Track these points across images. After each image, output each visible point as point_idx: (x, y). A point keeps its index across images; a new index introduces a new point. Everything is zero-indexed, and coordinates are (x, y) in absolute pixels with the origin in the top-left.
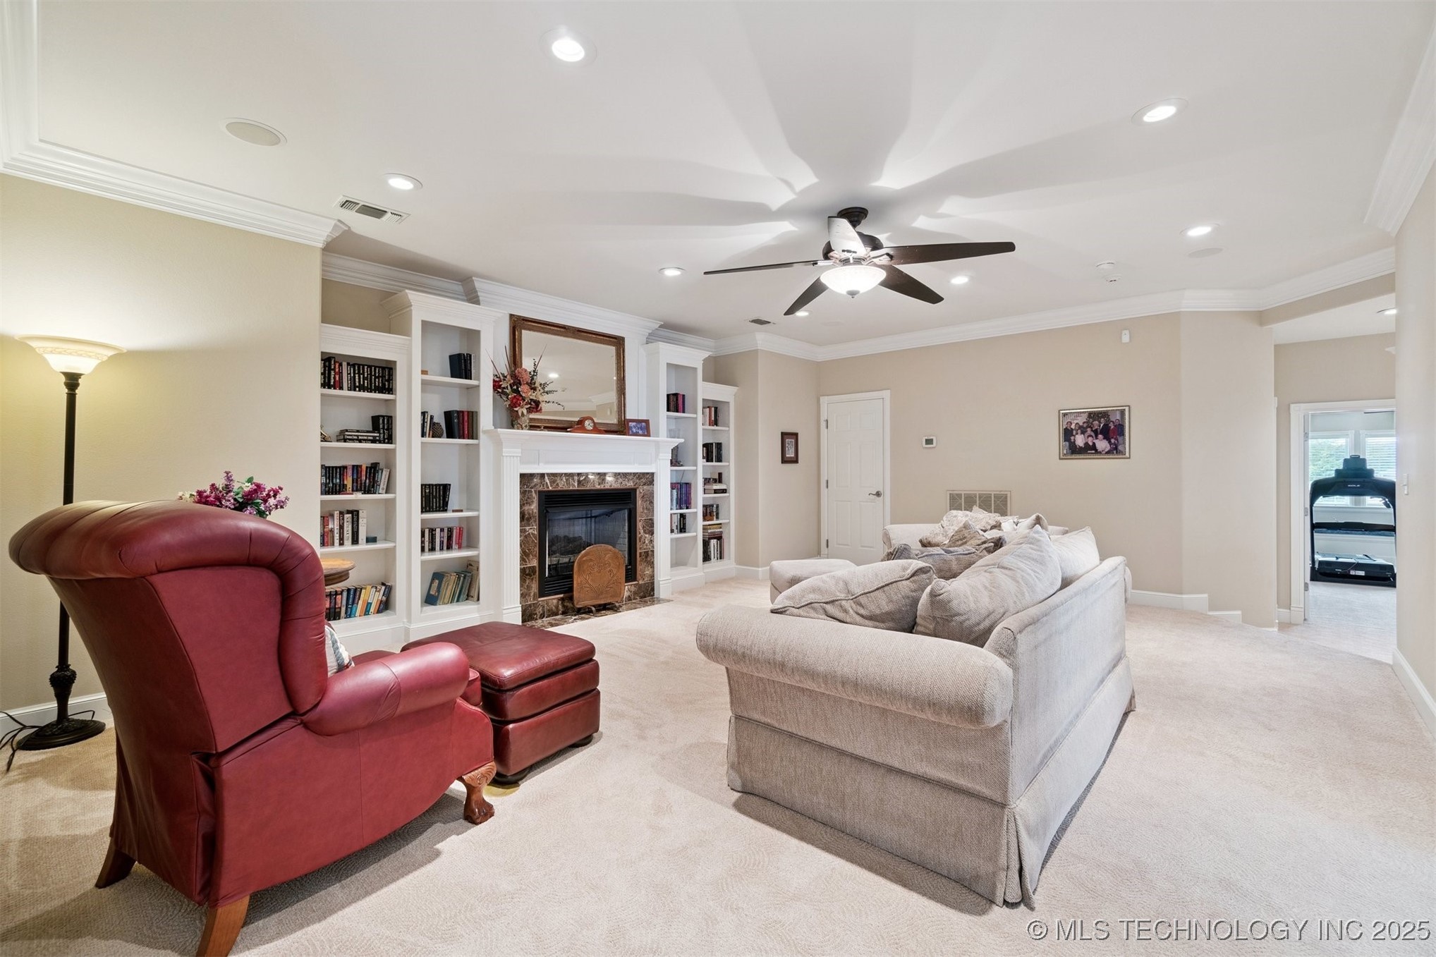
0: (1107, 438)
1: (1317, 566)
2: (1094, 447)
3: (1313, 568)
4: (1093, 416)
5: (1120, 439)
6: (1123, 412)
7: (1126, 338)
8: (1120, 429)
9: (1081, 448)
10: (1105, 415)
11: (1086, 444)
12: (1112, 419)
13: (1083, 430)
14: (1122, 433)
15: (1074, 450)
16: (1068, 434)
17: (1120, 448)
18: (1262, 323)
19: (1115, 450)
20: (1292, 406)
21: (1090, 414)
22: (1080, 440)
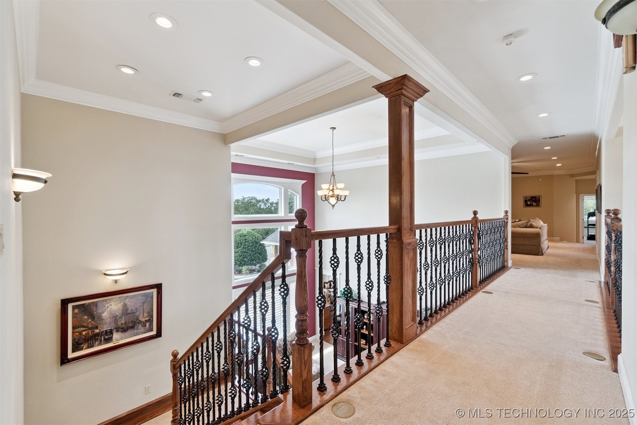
0: (536, 202)
1: (589, 236)
2: (532, 204)
3: (588, 236)
4: (532, 197)
5: (539, 203)
6: (540, 197)
7: (540, 180)
8: (539, 200)
9: (529, 205)
10: (535, 197)
11: (530, 204)
12: (537, 198)
13: (529, 200)
14: (539, 201)
15: (527, 205)
16: (526, 201)
17: (539, 205)
18: (572, 177)
19: (538, 205)
20: (580, 195)
21: (531, 197)
22: (529, 203)
